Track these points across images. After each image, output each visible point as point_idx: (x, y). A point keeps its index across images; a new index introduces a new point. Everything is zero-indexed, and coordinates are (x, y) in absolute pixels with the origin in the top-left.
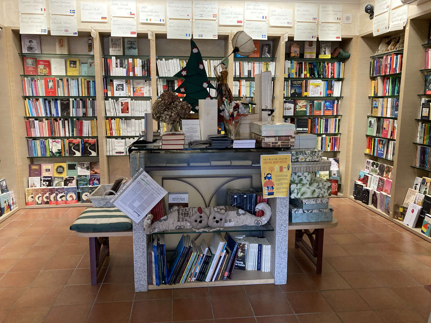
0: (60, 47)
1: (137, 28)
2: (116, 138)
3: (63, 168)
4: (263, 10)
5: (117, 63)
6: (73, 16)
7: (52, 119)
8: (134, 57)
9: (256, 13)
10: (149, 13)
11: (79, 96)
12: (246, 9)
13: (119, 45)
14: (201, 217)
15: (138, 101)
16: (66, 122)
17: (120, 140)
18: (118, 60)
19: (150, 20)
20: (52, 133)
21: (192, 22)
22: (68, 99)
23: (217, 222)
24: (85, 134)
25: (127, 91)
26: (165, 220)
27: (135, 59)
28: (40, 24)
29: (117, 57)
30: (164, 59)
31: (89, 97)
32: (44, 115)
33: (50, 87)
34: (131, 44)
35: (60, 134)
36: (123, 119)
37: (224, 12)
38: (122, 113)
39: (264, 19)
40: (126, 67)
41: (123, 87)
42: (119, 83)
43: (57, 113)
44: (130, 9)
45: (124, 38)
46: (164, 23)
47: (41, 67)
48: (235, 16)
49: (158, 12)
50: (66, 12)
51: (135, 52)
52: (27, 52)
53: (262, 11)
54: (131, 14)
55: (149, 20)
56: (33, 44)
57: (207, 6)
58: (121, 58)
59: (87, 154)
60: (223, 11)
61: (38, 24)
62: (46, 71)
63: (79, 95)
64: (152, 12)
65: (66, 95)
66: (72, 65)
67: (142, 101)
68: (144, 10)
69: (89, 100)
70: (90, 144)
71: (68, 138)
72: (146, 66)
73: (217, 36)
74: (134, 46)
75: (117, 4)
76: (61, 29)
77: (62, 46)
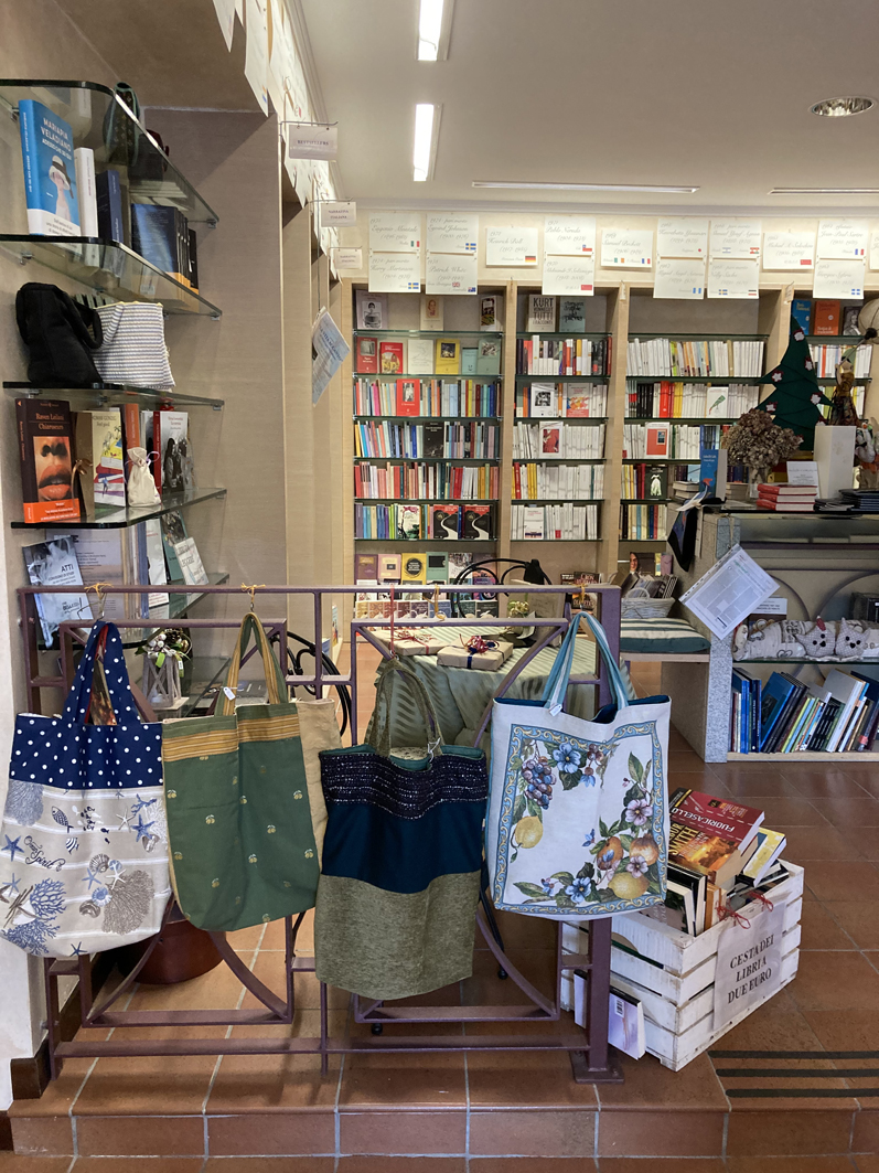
0: (428, 316)
1: (595, 277)
2: (527, 503)
3: (420, 563)
4: (858, 235)
5: (541, 349)
6: (472, 255)
7: (403, 464)
8: (576, 336)
9: (841, 242)
10: (621, 247)
11: (459, 418)
12: (820, 234)
13: (549, 312)
14: (823, 636)
15: (575, 428)
16: (431, 469)
17: (533, 508)
18: (546, 343)
19: (623, 260)
20: (402, 492)
21: (707, 265)
22: (440, 421)
23: (853, 646)
24: (465, 496)
25: (556, 407)
26: (759, 639)
27: (578, 341)
28: (407, 273)
29: (543, 336)
30: (637, 340)
31: (479, 419)
32: (389, 456)
33: (407, 397)
34: (573, 309)
35: (417, 493)
36: (544, 464)
37: (775, 242)
38: (544, 451)
39: (859, 256)
40: (561, 357)
41: (549, 398)
42: (542, 390)
43: (415, 452)
44: (584, 238)
45: (558, 297)
46: (650, 266)
47: (387, 356)
48: (797, 250)
49: (638, 244)
50: (458, 247)
51: (580, 326)
52: (365, 327)
53: (855, 238)
54: (585, 249)
55: (619, 260)
56: (375, 311)
57: (738, 231)
58: (553, 338)
59: (470, 535)
60: (772, 241)
61: (402, 273)
62: (394, 366)
63: (460, 414)
64: (626, 243)
65: (435, 414)
66: (446, 353)
67: (584, 428)
68: (610, 240)
69: (479, 424)
70: (477, 515)
71: (431, 502)
72: (602, 355)
73: (757, 293)
74: (579, 313)
75: (558, 231)
76: (446, 281)
77: (433, 313)
